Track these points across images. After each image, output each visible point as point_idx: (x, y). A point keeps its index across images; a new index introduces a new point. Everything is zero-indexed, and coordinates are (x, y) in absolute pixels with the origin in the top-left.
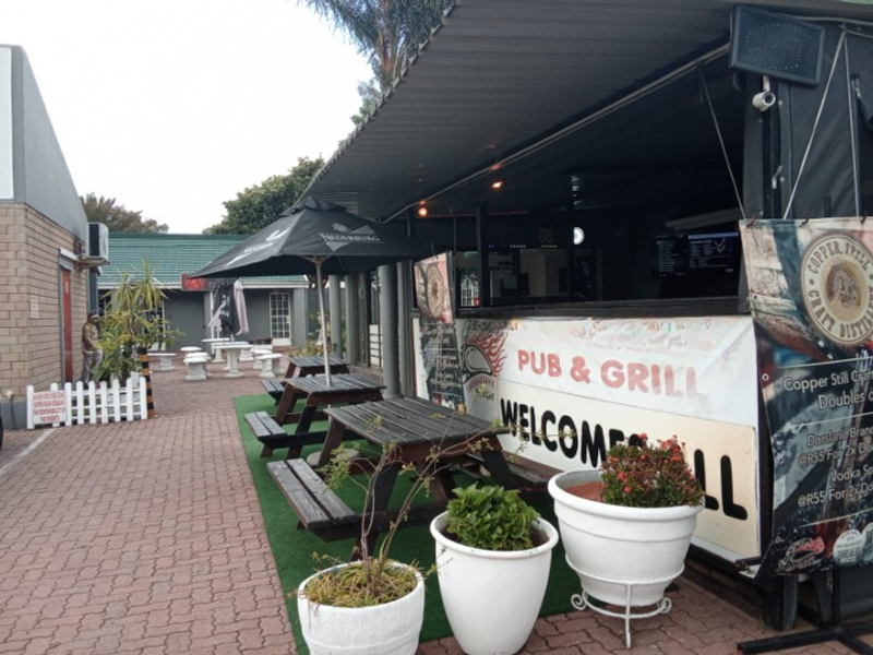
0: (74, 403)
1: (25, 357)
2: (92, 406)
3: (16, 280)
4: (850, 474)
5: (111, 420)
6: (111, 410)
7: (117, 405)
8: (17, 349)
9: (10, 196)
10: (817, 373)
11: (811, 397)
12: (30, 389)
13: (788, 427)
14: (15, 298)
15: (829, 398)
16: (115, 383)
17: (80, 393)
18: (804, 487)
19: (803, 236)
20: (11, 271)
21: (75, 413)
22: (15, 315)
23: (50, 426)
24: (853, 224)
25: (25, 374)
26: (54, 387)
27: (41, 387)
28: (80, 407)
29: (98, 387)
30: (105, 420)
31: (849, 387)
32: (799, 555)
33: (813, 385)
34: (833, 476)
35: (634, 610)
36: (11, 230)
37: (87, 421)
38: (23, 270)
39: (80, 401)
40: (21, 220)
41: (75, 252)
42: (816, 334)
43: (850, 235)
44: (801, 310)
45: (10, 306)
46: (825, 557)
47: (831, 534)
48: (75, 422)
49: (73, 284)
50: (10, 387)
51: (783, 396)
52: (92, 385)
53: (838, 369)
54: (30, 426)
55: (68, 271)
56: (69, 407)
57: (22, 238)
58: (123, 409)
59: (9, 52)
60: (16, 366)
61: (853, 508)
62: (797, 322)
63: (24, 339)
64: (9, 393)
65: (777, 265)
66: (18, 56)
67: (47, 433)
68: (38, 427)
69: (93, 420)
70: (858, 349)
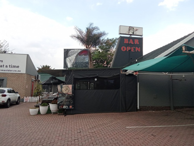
0: (30, 99)
1: (25, 93)
2: (32, 100)
3: (25, 83)
4: (65, 102)
5: (34, 102)
6: (34, 100)
7: (35, 100)
8: (24, 92)
9: (25, 73)
10: (62, 95)
11: (61, 97)
12: (25, 97)
13: (59, 99)
14: (24, 85)
15: (63, 97)
16: (35, 97)
17: (31, 98)
18: (60, 103)
19: (63, 86)
20: (24, 82)
21: (30, 100)
22: (24, 88)
23: (27, 102)
24: (68, 85)
25: (25, 95)
26: (28, 97)
27: (26, 97)
28: (31, 100)
29: (33, 97)
30: (33, 102)
31: (65, 96)
32: (60, 107)
33: (62, 96)
34: (63, 102)
35: (53, 112)
36: (25, 77)
37: (31, 102)
38: (26, 82)
39: (31, 99)
40: (26, 76)
41: (35, 79)
42: (62, 93)
43: (67, 86)
44: (62, 91)
45: (24, 86)
46: (62, 108)
47: (63, 106)
48: (30, 102)
49: (34, 83)
50: (22, 97)
51: (59, 97)
52: (32, 97)
53: (64, 95)
54: (24, 102)
55: (33, 82)
56: (29, 100)
57: (26, 78)
58: (36, 100)
59: (27, 55)
60: (24, 94)
61: (65, 105)
62: (61, 92)
63: (25, 91)
64: (22, 98)
65: (60, 88)
66: (28, 55)
67: (26, 103)
68: (25, 102)
69: (32, 102)
70: (66, 94)
